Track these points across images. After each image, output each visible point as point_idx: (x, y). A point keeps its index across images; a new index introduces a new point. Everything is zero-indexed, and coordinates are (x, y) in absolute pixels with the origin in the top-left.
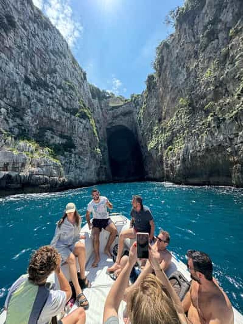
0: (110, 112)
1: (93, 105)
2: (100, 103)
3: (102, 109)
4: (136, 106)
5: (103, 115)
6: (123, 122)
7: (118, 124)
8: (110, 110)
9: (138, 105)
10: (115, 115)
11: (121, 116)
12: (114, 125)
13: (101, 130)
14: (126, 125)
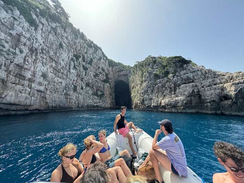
0: (117, 73)
1: (109, 71)
2: (112, 69)
3: (113, 72)
4: (129, 73)
5: (113, 74)
6: (123, 79)
7: (120, 79)
8: (117, 72)
9: (131, 73)
10: (119, 75)
11: (122, 76)
12: (118, 79)
13: (112, 82)
14: (124, 81)
